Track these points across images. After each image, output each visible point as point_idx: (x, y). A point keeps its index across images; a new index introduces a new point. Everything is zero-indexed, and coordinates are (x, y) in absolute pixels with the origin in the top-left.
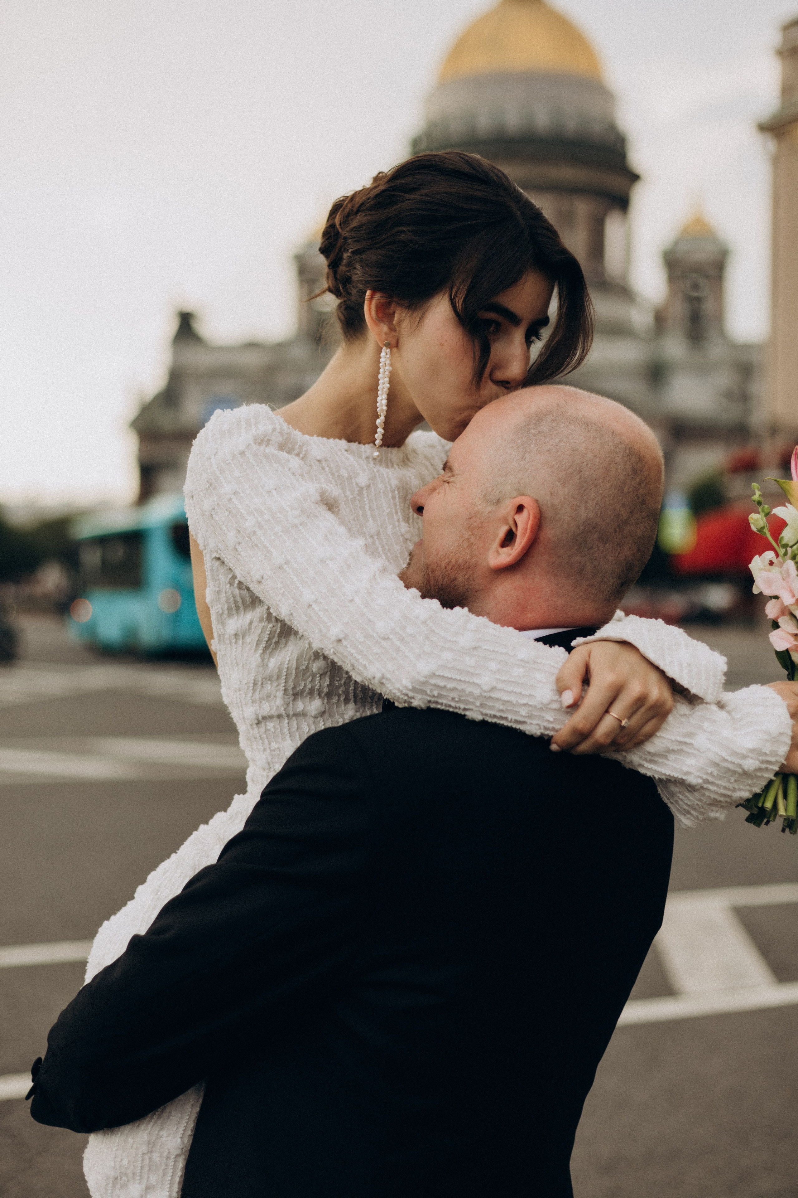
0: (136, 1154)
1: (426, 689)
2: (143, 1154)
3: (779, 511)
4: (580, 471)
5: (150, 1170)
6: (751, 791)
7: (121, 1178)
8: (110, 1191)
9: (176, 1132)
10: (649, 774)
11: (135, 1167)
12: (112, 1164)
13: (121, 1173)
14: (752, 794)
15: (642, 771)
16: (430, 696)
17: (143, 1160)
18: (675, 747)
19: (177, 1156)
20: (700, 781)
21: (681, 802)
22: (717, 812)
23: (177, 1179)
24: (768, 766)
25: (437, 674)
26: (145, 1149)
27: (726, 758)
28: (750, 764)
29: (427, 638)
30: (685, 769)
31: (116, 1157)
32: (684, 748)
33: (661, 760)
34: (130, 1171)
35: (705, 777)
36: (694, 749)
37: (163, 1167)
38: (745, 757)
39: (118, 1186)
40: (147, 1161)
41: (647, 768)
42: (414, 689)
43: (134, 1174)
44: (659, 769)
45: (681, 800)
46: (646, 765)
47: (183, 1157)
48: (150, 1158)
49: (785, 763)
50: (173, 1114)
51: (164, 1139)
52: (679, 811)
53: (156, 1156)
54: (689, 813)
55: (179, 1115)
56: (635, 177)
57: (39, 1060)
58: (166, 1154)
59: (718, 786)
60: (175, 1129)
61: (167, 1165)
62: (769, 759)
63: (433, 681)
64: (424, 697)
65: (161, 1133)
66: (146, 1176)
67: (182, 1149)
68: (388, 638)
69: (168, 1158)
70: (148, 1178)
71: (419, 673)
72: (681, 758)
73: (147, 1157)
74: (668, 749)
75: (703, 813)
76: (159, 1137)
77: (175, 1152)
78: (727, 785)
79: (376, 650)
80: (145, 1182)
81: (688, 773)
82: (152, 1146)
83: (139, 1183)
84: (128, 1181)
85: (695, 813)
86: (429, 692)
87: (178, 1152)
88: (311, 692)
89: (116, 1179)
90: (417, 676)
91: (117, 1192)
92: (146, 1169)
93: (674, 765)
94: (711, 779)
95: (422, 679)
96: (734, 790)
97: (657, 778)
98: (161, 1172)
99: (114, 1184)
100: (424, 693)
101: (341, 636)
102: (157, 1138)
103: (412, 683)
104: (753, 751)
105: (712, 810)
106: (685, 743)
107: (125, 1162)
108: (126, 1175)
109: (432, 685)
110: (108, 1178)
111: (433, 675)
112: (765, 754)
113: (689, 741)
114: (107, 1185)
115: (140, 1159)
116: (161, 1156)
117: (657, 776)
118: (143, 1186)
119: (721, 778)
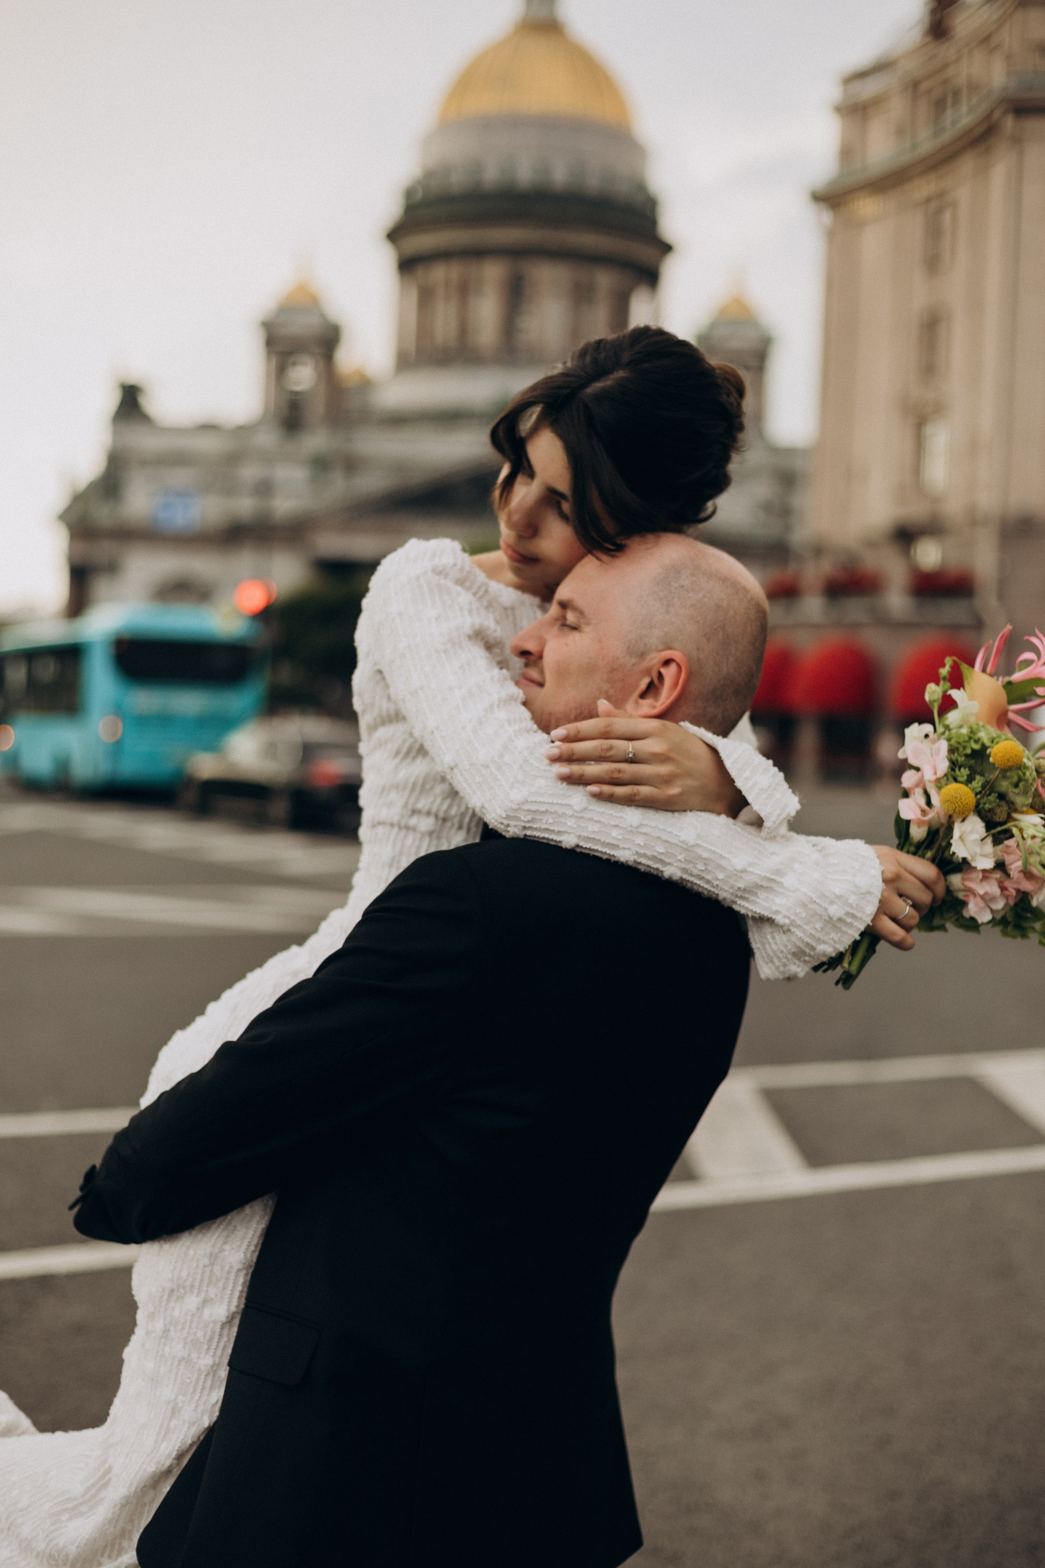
0: (197, 1266)
1: (520, 816)
2: (205, 1266)
3: (955, 694)
4: (723, 628)
5: (209, 1283)
6: (835, 948)
7: (178, 1289)
8: (164, 1304)
9: (239, 1247)
10: (743, 911)
11: (194, 1280)
12: (169, 1275)
13: (178, 1286)
14: (837, 952)
15: (736, 907)
16: (524, 821)
17: (203, 1272)
18: (764, 884)
19: (239, 1270)
20: (787, 921)
21: (767, 946)
22: (799, 966)
23: (237, 1294)
24: (853, 921)
25: (529, 800)
26: (206, 1261)
27: (814, 899)
28: (835, 911)
29: (521, 767)
30: (774, 908)
31: (174, 1269)
32: (774, 885)
33: (752, 898)
34: (188, 1283)
35: (793, 917)
36: (784, 888)
37: (223, 1281)
38: (832, 903)
39: (174, 1298)
40: (207, 1275)
41: (740, 905)
42: (508, 817)
43: (192, 1286)
44: (750, 907)
45: (769, 943)
46: (739, 902)
47: (244, 1272)
48: (211, 1271)
49: (871, 924)
50: (239, 1228)
51: (226, 1253)
52: (763, 957)
53: (217, 1269)
54: (772, 961)
55: (244, 1230)
56: (666, 248)
57: (93, 1168)
58: (227, 1268)
59: (804, 931)
60: (238, 1243)
61: (227, 1279)
62: (855, 912)
63: (526, 807)
64: (519, 823)
65: (224, 1247)
66: (205, 1289)
67: (244, 1264)
68: (487, 766)
69: (229, 1272)
70: (207, 1291)
71: (512, 801)
72: (771, 896)
73: (208, 1269)
74: (758, 884)
75: (785, 965)
76: (222, 1250)
77: (237, 1266)
78: (813, 932)
79: (478, 779)
80: (203, 1295)
81: (777, 912)
82: (214, 1258)
83: (197, 1296)
84: (185, 1293)
85: (777, 963)
86: (522, 818)
87: (240, 1266)
88: (428, 813)
89: (172, 1291)
90: (510, 804)
91: (172, 1304)
92: (206, 1281)
93: (764, 904)
94: (799, 922)
95: (515, 807)
96: (819, 940)
97: (750, 916)
98: (221, 1285)
99: (170, 1296)
100: (517, 819)
101: (453, 764)
102: (219, 1252)
103: (506, 811)
104: (839, 897)
105: (795, 963)
106: (774, 880)
107: (184, 1274)
108: (184, 1288)
109: (524, 810)
110: (163, 1290)
111: (526, 802)
112: (851, 906)
113: (778, 879)
114: (162, 1296)
115: (200, 1272)
116: (222, 1270)
117: (750, 914)
118: (201, 1299)
119: (808, 923)
